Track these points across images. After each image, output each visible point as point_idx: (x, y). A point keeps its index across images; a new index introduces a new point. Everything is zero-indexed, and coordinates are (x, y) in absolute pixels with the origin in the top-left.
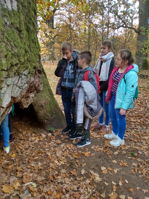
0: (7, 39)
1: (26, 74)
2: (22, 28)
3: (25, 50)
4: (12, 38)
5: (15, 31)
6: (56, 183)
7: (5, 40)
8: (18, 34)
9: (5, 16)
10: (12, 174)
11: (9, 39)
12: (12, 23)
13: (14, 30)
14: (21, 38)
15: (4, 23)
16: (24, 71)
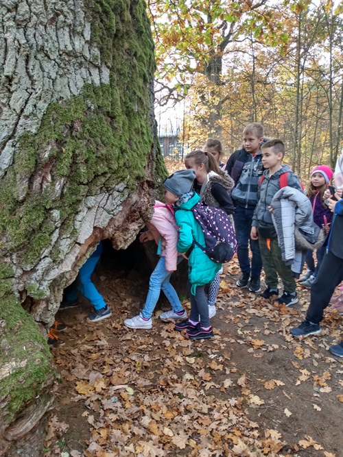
0: (90, 133)
1: (121, 189)
2: (117, 112)
3: (121, 149)
4: (97, 131)
5: (104, 118)
6: (170, 393)
7: (87, 135)
8: (109, 124)
9: (88, 96)
10: (95, 368)
11: (94, 132)
12: (99, 107)
13: (103, 116)
14: (114, 129)
15: (86, 109)
16: (117, 184)
